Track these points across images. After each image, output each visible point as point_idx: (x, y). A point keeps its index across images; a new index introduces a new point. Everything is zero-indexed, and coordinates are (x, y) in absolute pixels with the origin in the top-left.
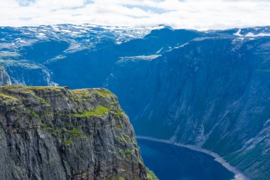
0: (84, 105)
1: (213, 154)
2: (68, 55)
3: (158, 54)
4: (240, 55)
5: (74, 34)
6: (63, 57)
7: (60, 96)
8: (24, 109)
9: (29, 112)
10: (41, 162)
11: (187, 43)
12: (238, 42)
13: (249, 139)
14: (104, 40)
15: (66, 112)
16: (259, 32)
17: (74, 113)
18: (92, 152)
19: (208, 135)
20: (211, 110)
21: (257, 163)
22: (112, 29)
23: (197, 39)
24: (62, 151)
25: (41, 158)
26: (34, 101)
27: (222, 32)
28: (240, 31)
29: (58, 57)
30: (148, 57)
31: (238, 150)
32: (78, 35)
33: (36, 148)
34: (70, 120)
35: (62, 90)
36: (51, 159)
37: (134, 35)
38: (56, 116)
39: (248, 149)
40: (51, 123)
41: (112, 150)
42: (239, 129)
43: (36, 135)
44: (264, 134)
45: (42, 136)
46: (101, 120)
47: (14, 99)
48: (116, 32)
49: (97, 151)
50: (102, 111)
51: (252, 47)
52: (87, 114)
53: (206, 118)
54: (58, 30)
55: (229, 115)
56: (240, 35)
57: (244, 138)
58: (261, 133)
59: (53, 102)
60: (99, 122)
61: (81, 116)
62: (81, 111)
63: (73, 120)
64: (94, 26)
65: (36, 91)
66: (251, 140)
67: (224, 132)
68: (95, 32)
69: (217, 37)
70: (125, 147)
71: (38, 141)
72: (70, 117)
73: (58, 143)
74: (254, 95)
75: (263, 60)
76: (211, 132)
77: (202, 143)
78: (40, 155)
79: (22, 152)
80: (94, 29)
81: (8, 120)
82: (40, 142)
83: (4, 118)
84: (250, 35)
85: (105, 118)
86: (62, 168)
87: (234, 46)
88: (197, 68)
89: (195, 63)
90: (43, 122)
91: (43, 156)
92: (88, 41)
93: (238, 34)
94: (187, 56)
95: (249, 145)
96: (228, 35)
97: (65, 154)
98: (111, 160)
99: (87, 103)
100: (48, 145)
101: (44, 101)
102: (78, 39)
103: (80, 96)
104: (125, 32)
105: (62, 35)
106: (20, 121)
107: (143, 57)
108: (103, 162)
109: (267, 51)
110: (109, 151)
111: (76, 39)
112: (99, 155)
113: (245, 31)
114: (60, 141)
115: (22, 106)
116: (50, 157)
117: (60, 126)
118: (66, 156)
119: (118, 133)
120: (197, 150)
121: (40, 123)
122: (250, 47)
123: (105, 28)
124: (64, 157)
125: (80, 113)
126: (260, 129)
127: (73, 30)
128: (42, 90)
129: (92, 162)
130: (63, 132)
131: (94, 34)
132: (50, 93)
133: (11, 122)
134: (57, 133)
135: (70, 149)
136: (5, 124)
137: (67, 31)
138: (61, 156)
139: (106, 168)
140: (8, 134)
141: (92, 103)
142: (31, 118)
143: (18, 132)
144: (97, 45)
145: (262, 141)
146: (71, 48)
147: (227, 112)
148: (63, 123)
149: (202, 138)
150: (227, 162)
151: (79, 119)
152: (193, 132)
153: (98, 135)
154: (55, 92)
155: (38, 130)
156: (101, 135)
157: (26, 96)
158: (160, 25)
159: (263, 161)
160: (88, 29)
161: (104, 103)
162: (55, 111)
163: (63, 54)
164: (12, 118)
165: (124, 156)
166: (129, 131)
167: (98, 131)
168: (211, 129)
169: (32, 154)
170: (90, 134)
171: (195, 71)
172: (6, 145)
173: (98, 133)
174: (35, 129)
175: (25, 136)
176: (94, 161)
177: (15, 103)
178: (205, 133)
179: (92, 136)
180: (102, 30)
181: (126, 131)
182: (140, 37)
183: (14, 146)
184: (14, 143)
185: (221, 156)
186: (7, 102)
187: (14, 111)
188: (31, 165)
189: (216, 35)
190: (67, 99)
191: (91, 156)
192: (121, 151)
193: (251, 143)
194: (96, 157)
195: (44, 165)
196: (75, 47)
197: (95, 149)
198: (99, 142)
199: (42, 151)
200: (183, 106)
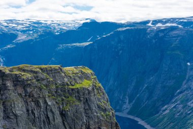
0: (74, 79)
1: (136, 119)
2: (17, 44)
3: (89, 41)
4: (154, 41)
5: (20, 27)
6: (12, 46)
7: (59, 72)
8: (36, 83)
9: (39, 85)
10: (49, 123)
11: (112, 33)
12: (152, 31)
13: (164, 106)
14: (45, 32)
15: (63, 84)
16: (166, 22)
17: (69, 85)
18: (84, 114)
19: (131, 104)
20: (133, 84)
21: (172, 124)
22: (49, 23)
23: (120, 29)
24: (63, 114)
25: (49, 120)
26: (42, 76)
27: (137, 23)
28: (151, 22)
29: (9, 46)
30: (82, 44)
31: (156, 114)
32: (23, 28)
33: (45, 113)
34: (67, 91)
35: (59, 67)
36: (56, 121)
37: (66, 27)
38: (57, 87)
39: (164, 114)
40: (54, 93)
41: (97, 113)
42: (156, 98)
43: (46, 102)
44: (175, 101)
45: (49, 103)
46: (88, 90)
47: (29, 76)
48: (52, 25)
49: (87, 114)
50: (87, 83)
51: (163, 34)
52: (78, 86)
53: (129, 91)
54: (6, 24)
55: (147, 88)
56: (152, 26)
57: (160, 105)
58: (173, 100)
59: (54, 77)
60: (87, 92)
61: (74, 87)
62: (73, 83)
63: (68, 91)
64: (35, 21)
65: (41, 69)
66: (166, 106)
67: (144, 101)
68: (36, 25)
69: (136, 28)
70: (105, 110)
71: (46, 107)
72: (66, 88)
73: (60, 108)
74: (166, 71)
75: (172, 44)
76: (134, 101)
77: (128, 110)
78: (48, 118)
79: (36, 116)
80: (34, 23)
81: (26, 91)
82: (48, 107)
83: (23, 90)
84: (159, 25)
85: (90, 89)
86: (63, 127)
87: (149, 34)
88: (121, 52)
89: (119, 48)
90: (49, 92)
91: (51, 118)
92: (31, 32)
93: (150, 24)
94: (113, 43)
95: (164, 110)
96: (143, 25)
97: (65, 116)
98: (96, 120)
99: (76, 78)
100: (54, 110)
101: (48, 77)
102: (24, 32)
103: (71, 72)
104: (59, 25)
105: (10, 28)
106: (34, 92)
107: (78, 44)
108: (91, 122)
109: (175, 37)
110: (95, 114)
111: (21, 31)
112: (88, 116)
113: (155, 22)
114: (61, 107)
115: (35, 80)
116: (56, 119)
117: (60, 96)
118: (66, 118)
119: (99, 100)
120: (124, 116)
121: (47, 94)
122: (161, 35)
123: (43, 22)
124: (64, 119)
125: (73, 85)
126: (172, 98)
127: (18, 24)
128: (46, 68)
129: (83, 123)
130: (63, 100)
131: (36, 27)
132: (51, 70)
133: (27, 93)
134: (59, 100)
135: (68, 113)
136: (24, 95)
137: (14, 25)
138: (62, 118)
139: (94, 127)
140: (26, 102)
141: (79, 77)
142: (41, 90)
143: (32, 101)
144: (39, 36)
145: (175, 107)
146: (19, 38)
147: (146, 85)
148: (62, 93)
149: (127, 106)
150: (148, 124)
151: (73, 90)
152: (120, 102)
153: (87, 101)
154: (55, 70)
155: (47, 99)
156: (88, 102)
157: (36, 72)
158: (87, 19)
159: (176, 123)
160: (30, 23)
161: (87, 77)
162: (56, 84)
163: (13, 44)
164: (29, 90)
165: (105, 117)
166: (106, 98)
167: (86, 98)
168: (134, 99)
169: (43, 118)
170: (81, 101)
171: (120, 54)
172: (25, 110)
173: (87, 100)
174: (44, 98)
175: (37, 103)
176: (85, 121)
177: (30, 78)
178: (129, 103)
179: (82, 103)
180: (41, 23)
181: (104, 98)
182: (72, 29)
183: (30, 112)
184: (30, 109)
185: (143, 120)
186: (24, 77)
187: (30, 85)
188: (42, 126)
189: (134, 26)
190: (63, 75)
191: (83, 118)
192: (102, 113)
193: (166, 109)
194: (86, 118)
195: (52, 125)
196: (22, 38)
197: (85, 113)
198: (87, 107)
199: (50, 114)
200: (111, 82)
